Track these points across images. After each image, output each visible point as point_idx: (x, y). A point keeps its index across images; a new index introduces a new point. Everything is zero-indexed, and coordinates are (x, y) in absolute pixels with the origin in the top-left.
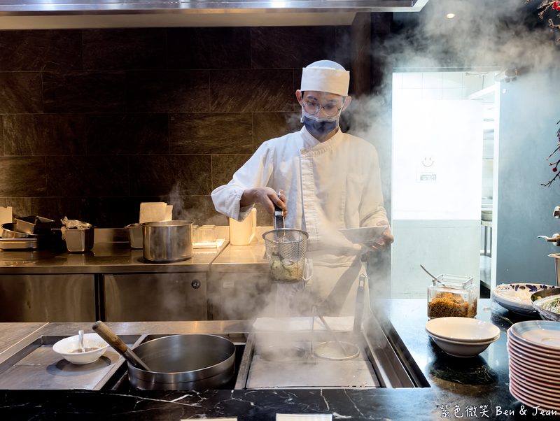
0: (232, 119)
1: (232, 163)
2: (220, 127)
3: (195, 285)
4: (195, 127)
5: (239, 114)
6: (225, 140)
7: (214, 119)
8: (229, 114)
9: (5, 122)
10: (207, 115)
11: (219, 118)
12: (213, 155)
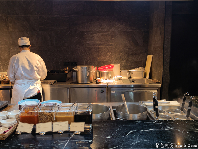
0: (106, 34)
1: (106, 49)
2: (102, 36)
3: (102, 92)
4: (93, 37)
5: (109, 32)
6: (104, 41)
7: (100, 34)
8: (105, 32)
9: (25, 34)
10: (98, 32)
11: (102, 33)
12: (99, 47)
